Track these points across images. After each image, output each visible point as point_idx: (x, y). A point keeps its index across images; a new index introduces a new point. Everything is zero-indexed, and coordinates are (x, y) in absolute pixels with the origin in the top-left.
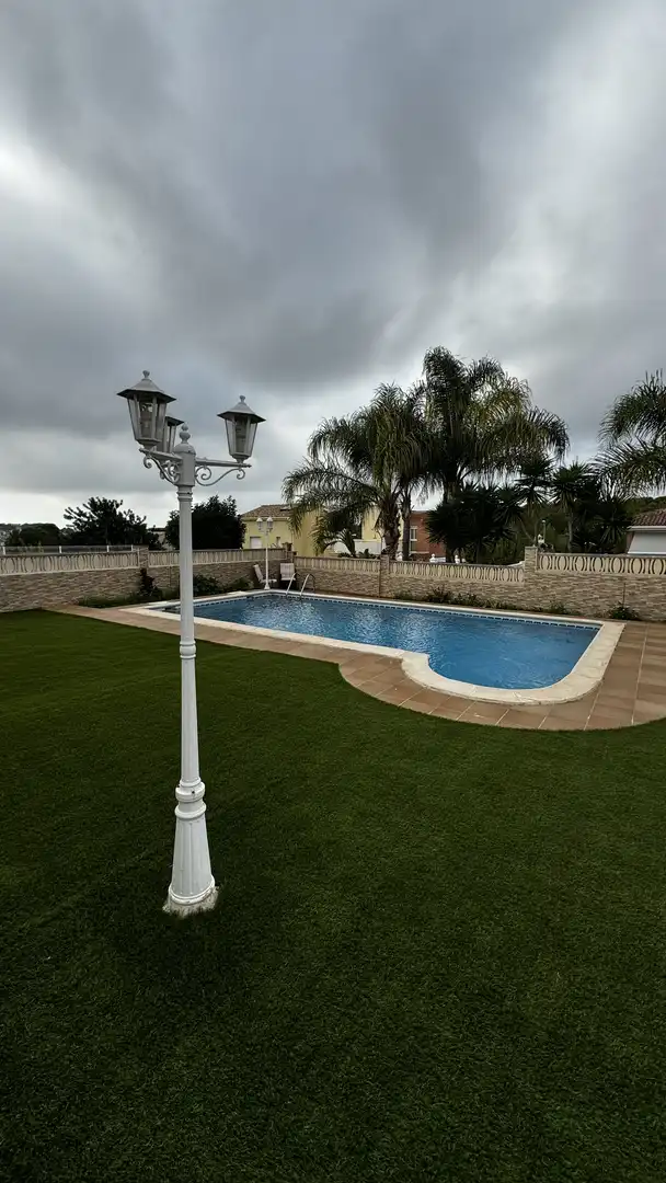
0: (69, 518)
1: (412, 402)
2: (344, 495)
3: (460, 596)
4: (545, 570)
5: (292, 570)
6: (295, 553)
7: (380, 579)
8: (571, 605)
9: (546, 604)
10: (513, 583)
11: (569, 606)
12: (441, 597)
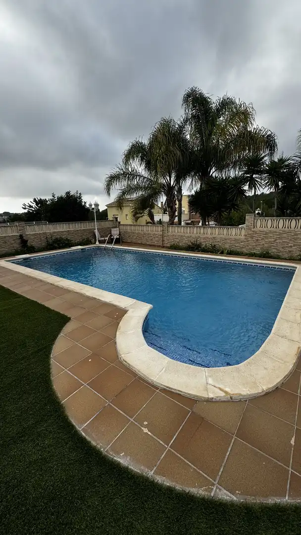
0: (25, 209)
1: (181, 128)
2: (145, 188)
3: (206, 246)
4: (258, 228)
5: (118, 232)
6: (119, 223)
7: (163, 236)
8: (274, 250)
9: (258, 250)
10: (238, 237)
11: (273, 251)
12: (195, 247)
